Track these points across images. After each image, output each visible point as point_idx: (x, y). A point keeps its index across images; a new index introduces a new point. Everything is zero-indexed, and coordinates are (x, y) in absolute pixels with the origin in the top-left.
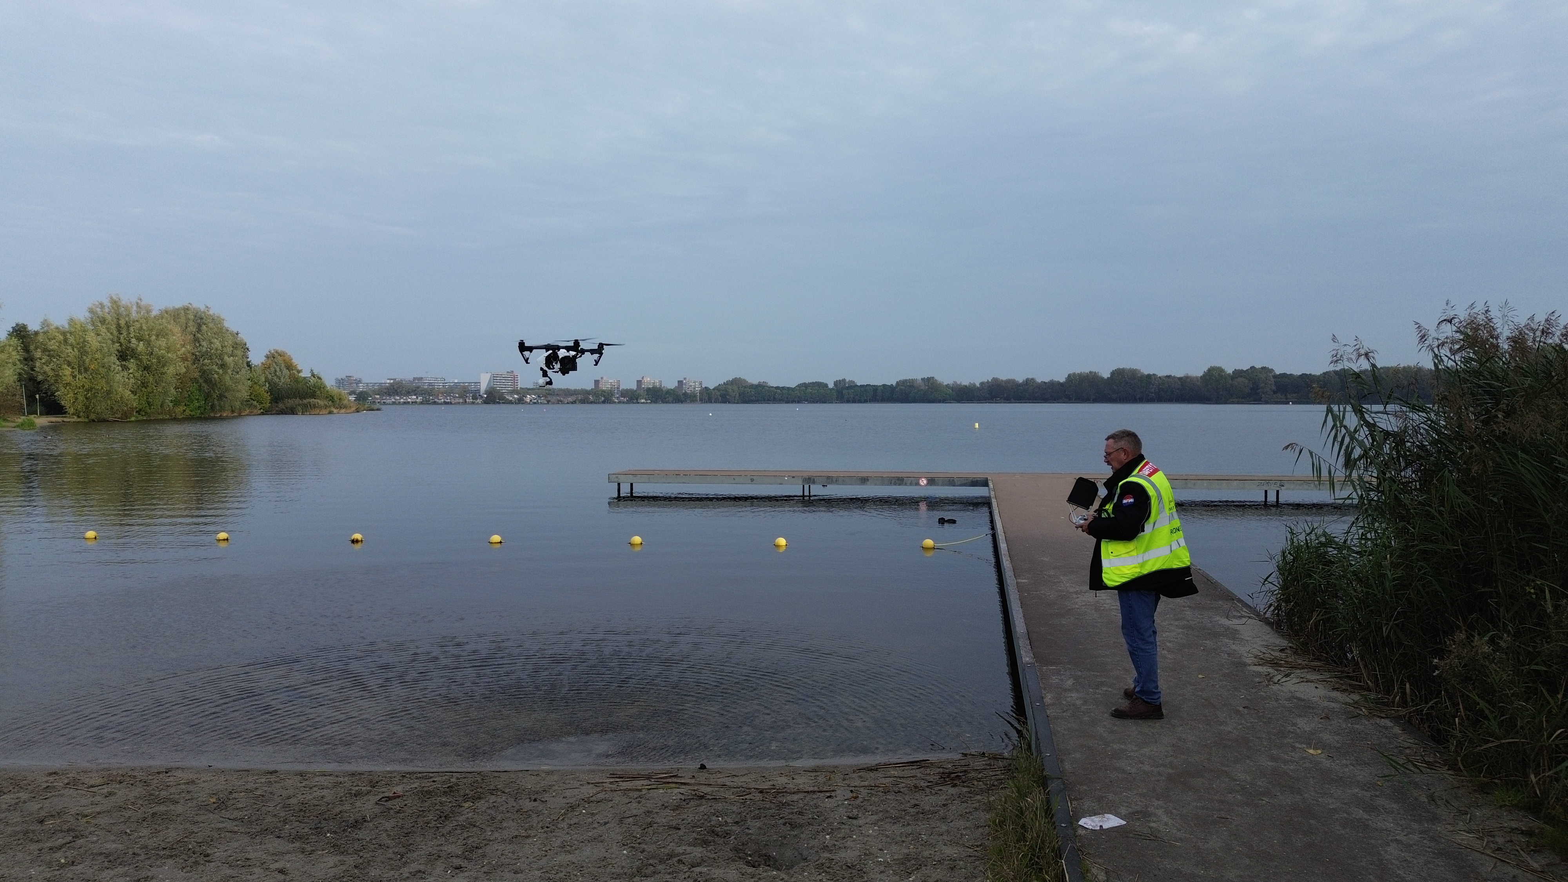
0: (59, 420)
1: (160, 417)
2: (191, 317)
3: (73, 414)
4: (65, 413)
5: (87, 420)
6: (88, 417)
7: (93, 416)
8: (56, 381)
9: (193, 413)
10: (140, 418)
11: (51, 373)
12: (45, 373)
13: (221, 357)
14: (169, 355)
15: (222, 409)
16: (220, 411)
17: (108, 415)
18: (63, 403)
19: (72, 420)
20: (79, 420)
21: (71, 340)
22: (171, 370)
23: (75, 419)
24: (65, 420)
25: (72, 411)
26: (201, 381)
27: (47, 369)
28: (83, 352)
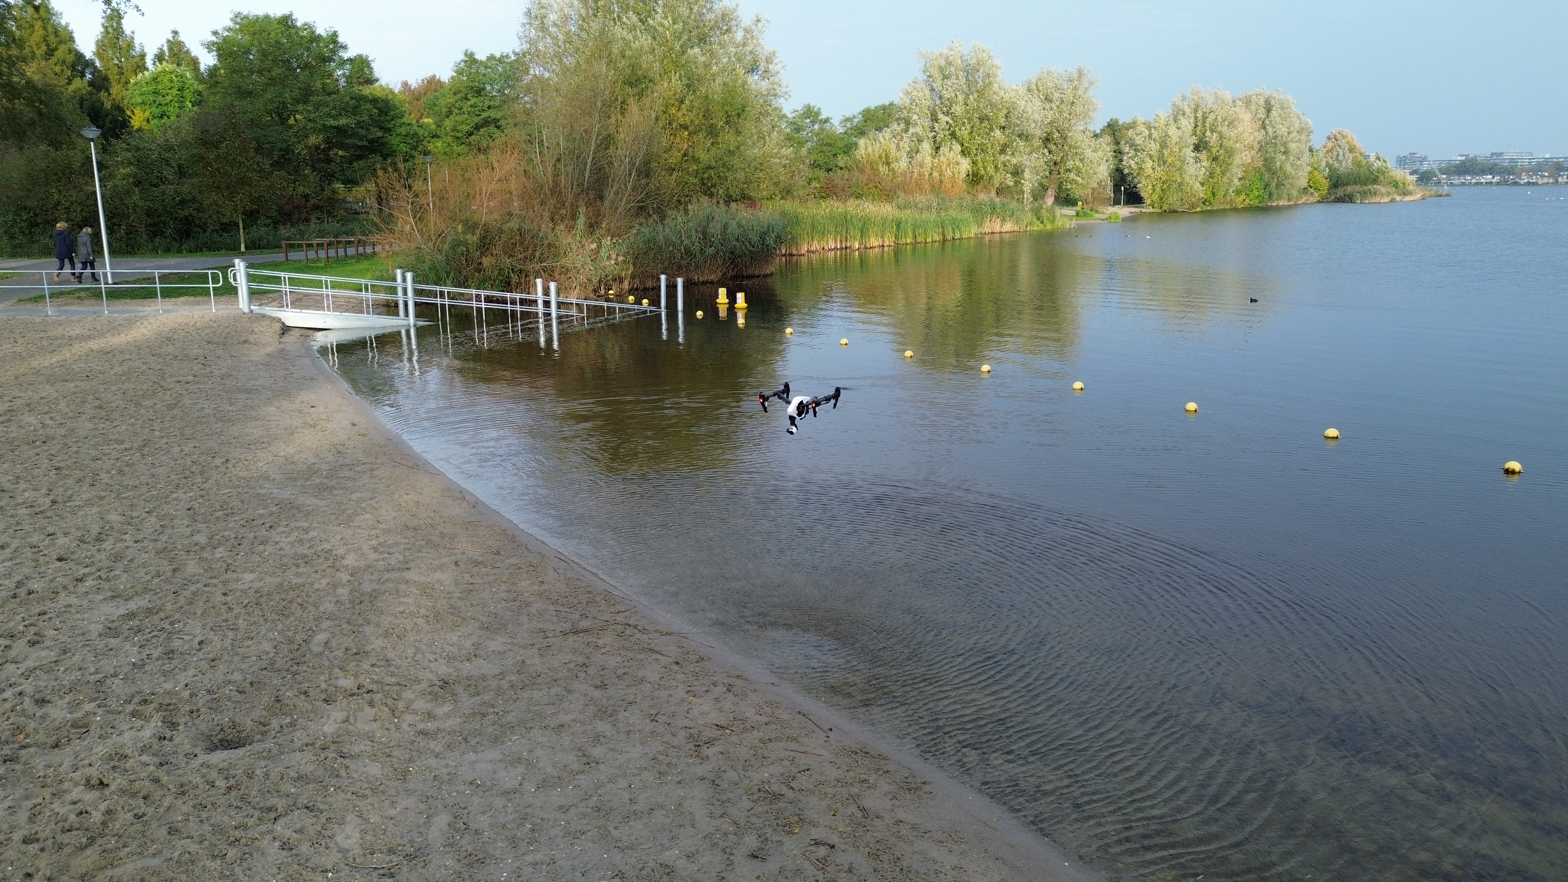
0: (1137, 210)
1: (1222, 207)
2: (1262, 102)
3: (1149, 205)
4: (1144, 204)
5: (1159, 211)
6: (1161, 208)
7: (1165, 207)
8: (1138, 174)
9: (1252, 203)
10: (1205, 208)
11: (1134, 166)
12: (1130, 166)
13: (1285, 144)
14: (1237, 145)
15: (1279, 198)
16: (1277, 199)
17: (1178, 206)
18: (1143, 194)
19: (1148, 211)
20: (1154, 210)
21: (1155, 135)
22: (1237, 160)
23: (1151, 210)
24: (1144, 210)
25: (1149, 201)
26: (1263, 169)
27: (1132, 163)
28: (1164, 145)
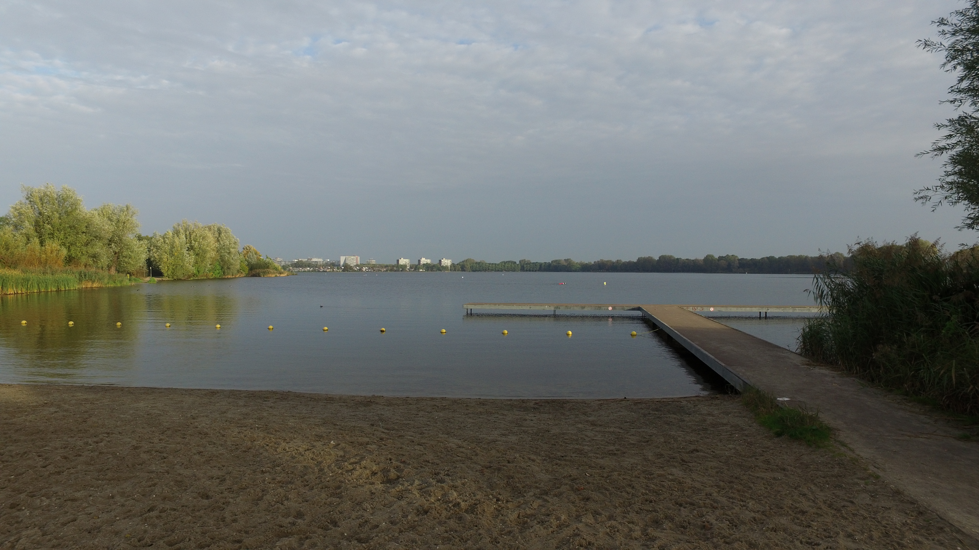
0: (160, 279)
1: (202, 278)
2: (216, 229)
3: (167, 276)
4: (163, 276)
5: (172, 279)
6: (173, 278)
7: (175, 277)
8: (159, 261)
9: (216, 276)
10: (195, 278)
11: (157, 257)
12: (154, 256)
13: (229, 249)
14: (208, 248)
15: (228, 274)
16: (227, 275)
17: (181, 277)
18: (162, 271)
19: (166, 279)
20: (169, 279)
21: (167, 241)
22: (208, 255)
23: (167, 279)
24: (164, 279)
25: (166, 275)
26: (220, 260)
28: (173, 247)
